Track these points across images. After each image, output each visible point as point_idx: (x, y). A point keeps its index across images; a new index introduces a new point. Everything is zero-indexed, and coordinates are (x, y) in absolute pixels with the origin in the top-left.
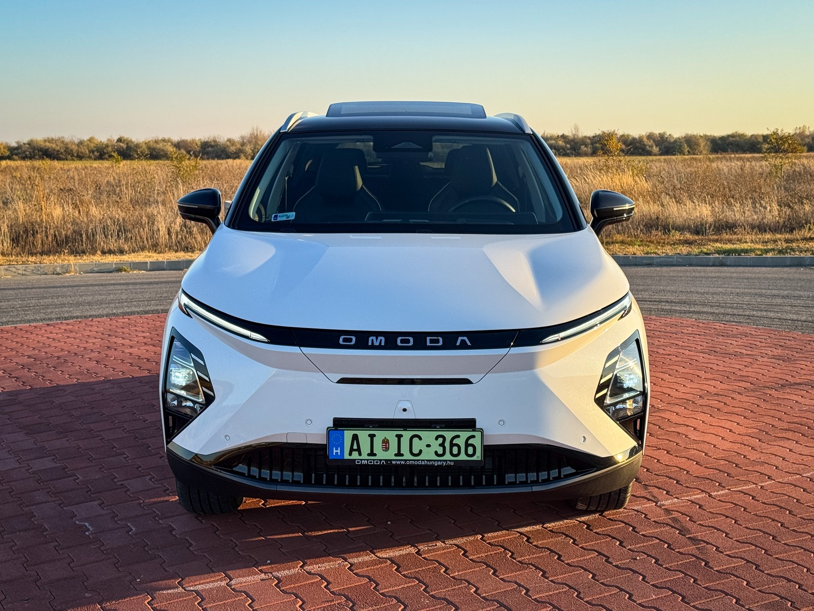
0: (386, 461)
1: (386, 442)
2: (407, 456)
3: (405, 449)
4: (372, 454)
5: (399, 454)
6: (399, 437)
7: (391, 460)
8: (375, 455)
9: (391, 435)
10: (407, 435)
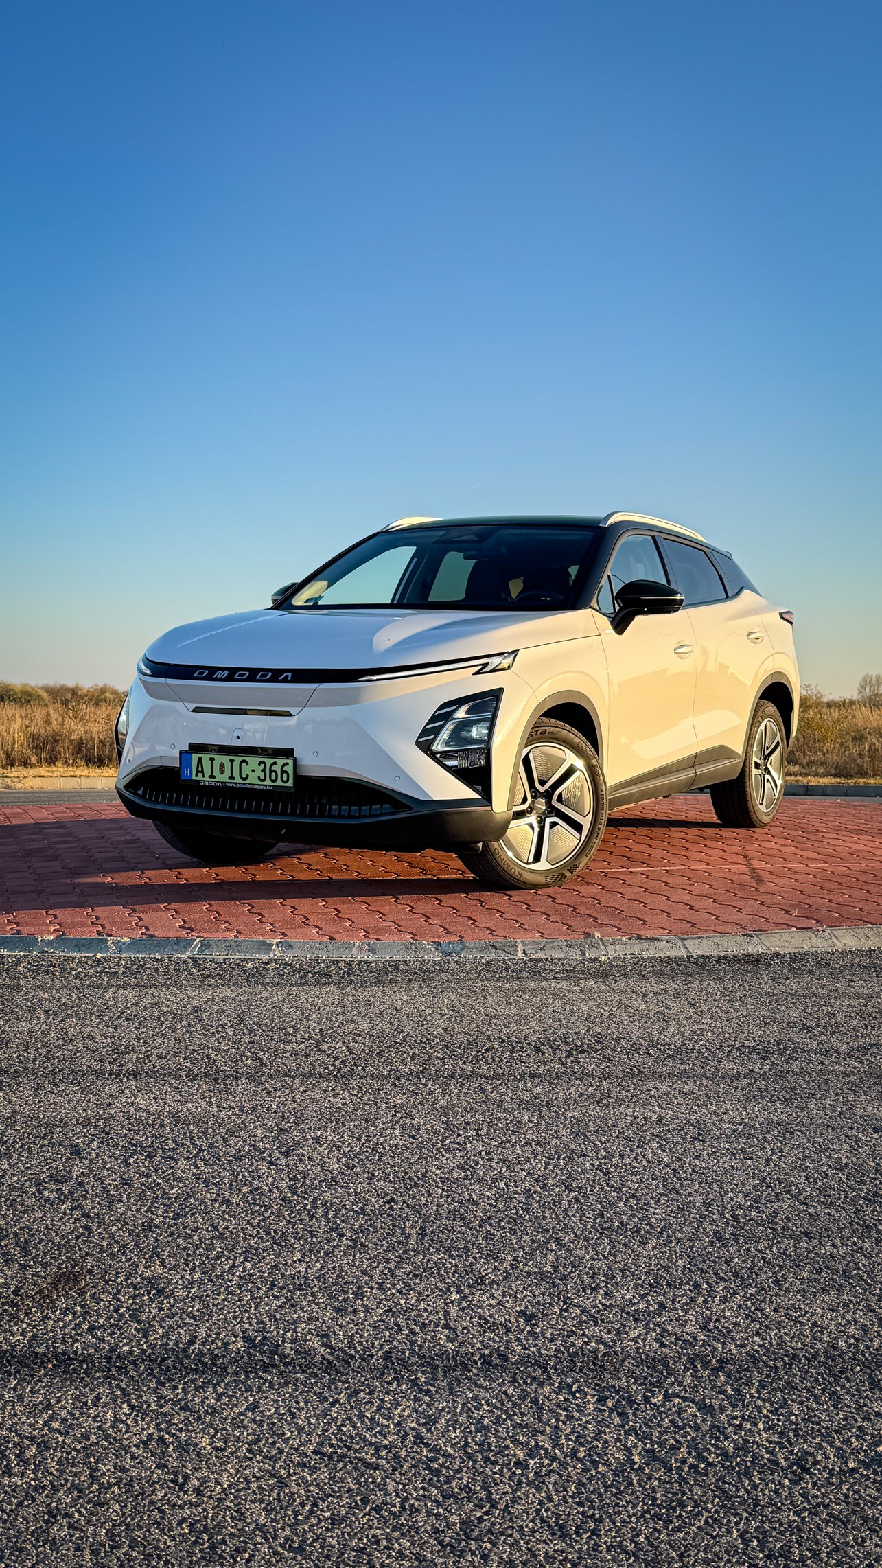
0: (222, 783)
1: (222, 765)
2: (238, 780)
3: (236, 774)
4: (212, 776)
5: (232, 777)
6: (232, 761)
7: (225, 783)
8: (214, 777)
9: (225, 759)
10: (238, 759)
